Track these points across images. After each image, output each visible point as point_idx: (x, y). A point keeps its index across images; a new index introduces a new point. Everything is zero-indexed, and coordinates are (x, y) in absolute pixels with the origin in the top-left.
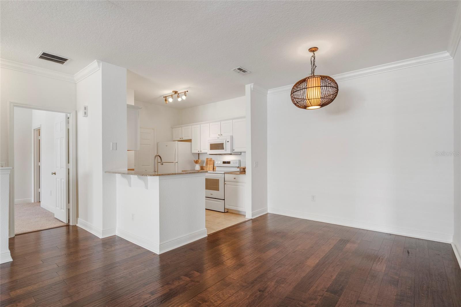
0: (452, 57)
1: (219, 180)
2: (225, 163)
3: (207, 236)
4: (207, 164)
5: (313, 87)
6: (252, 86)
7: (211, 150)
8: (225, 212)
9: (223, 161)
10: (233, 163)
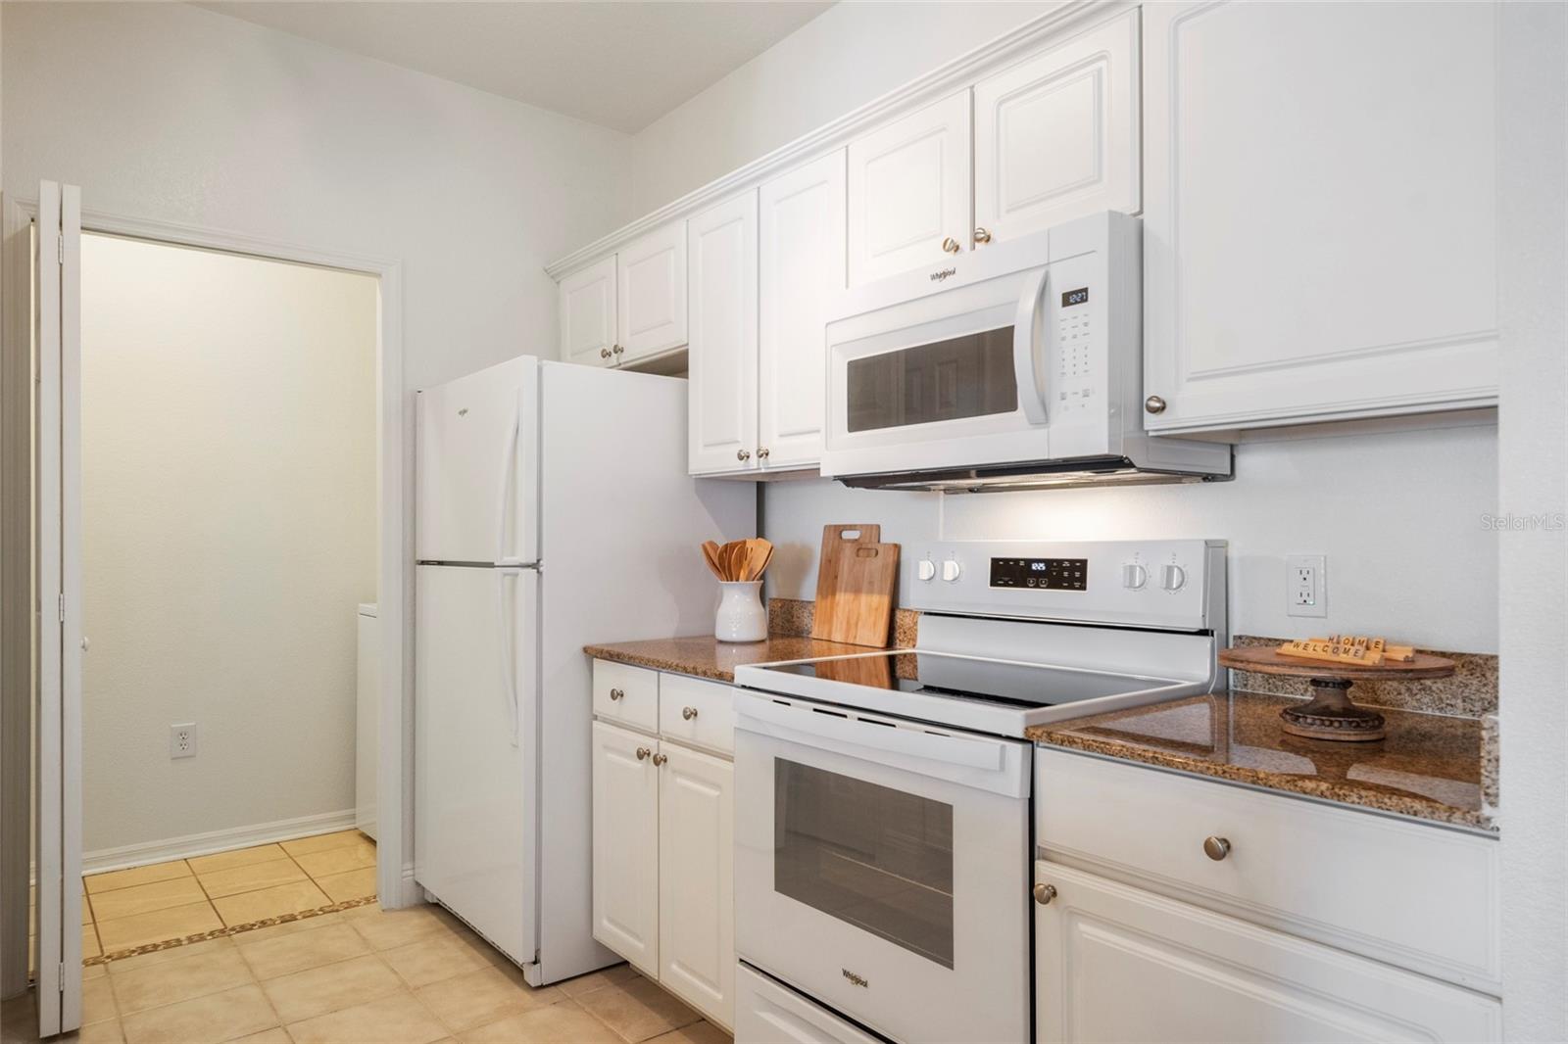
4: (829, 583)
7: (858, 435)
9: (995, 562)
10: (1168, 586)
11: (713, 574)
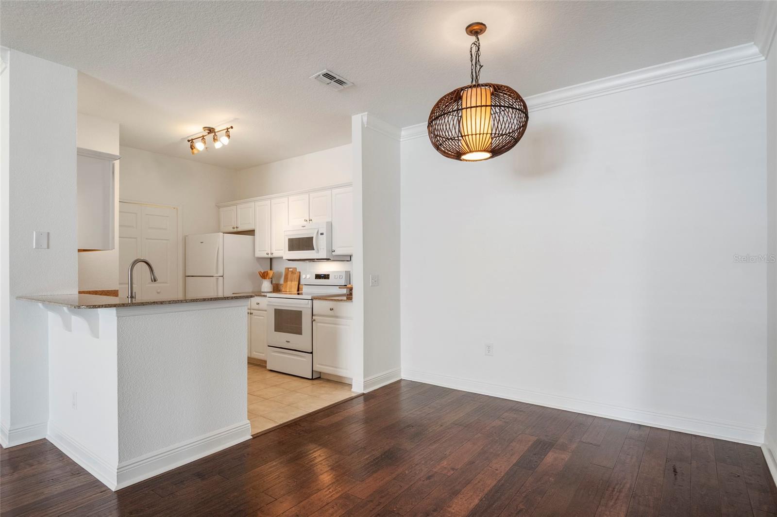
0: (763, 55)
1: (301, 312)
2: (320, 279)
3: (252, 437)
4: (286, 280)
5: (471, 107)
6: (365, 119)
7: (290, 252)
8: (314, 378)
9: (316, 275)
10: (335, 278)
11: (261, 278)
